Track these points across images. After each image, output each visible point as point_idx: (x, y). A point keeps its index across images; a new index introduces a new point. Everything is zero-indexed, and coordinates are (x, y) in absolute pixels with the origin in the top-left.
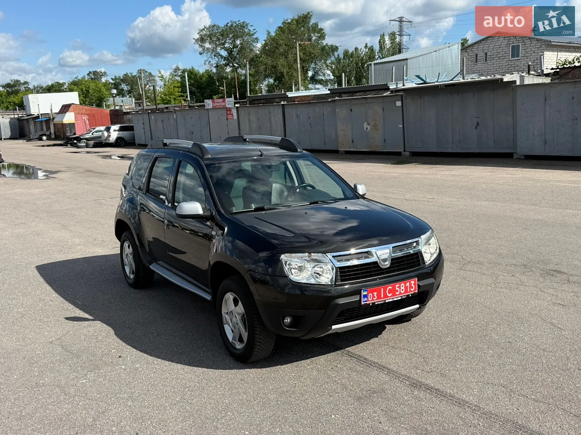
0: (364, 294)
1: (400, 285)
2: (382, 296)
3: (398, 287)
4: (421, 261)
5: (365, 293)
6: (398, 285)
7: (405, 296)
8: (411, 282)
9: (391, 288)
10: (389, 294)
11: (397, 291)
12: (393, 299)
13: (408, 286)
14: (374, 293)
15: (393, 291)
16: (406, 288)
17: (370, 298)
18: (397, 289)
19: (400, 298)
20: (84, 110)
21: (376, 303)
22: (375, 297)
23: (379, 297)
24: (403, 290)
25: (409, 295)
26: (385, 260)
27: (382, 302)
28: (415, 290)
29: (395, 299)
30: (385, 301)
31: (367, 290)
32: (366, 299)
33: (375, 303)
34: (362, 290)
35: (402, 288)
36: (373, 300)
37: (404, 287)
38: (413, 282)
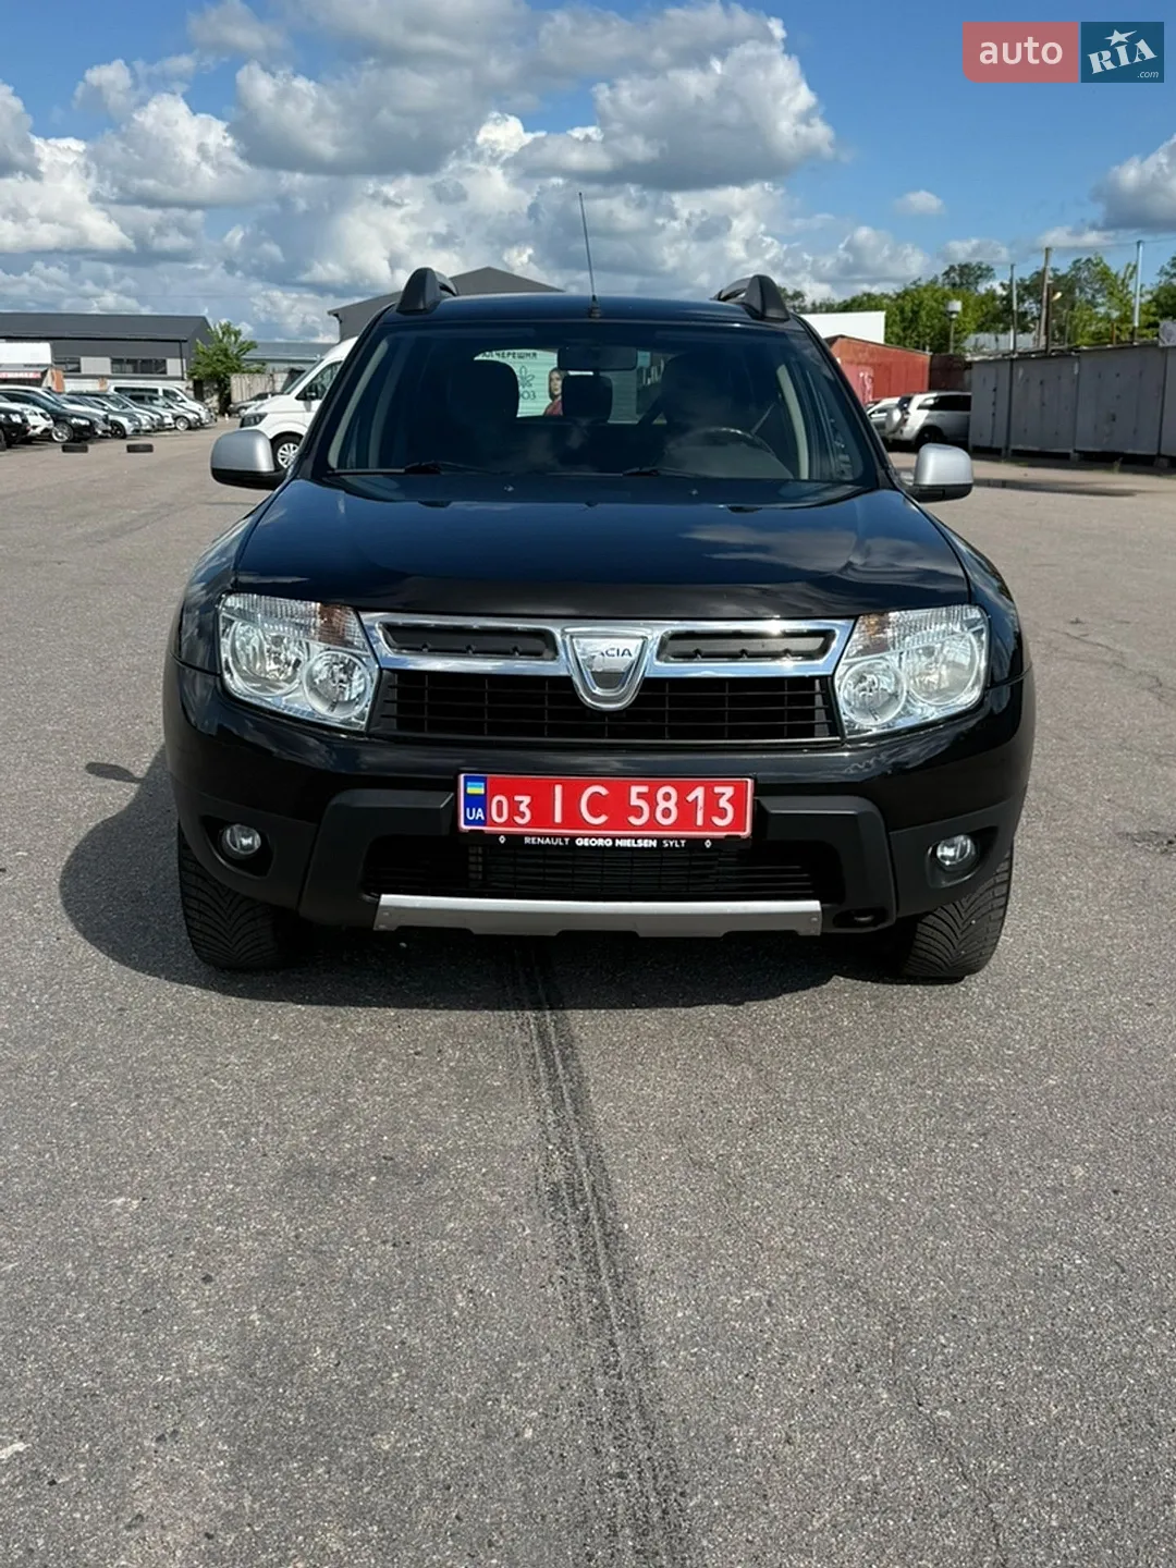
0: (470, 790)
1: (654, 790)
2: (558, 818)
3: (640, 796)
4: (820, 716)
5: (477, 789)
6: (644, 789)
7: (679, 839)
8: (718, 790)
9: (603, 791)
10: (595, 815)
11: (638, 812)
12: (614, 839)
13: (701, 803)
14: (517, 798)
15: (617, 810)
16: (686, 809)
17: (500, 814)
18: (634, 801)
19: (654, 843)
20: (866, 354)
21: (527, 840)
22: (522, 815)
23: (542, 814)
24: (666, 813)
25: (704, 840)
26: (608, 679)
27: (559, 841)
28: (738, 823)
29: (620, 843)
30: (573, 838)
31: (484, 780)
32: (480, 814)
33: (521, 837)
34: (462, 776)
35: (662, 804)
36: (510, 822)
37: (677, 804)
38: (729, 791)
